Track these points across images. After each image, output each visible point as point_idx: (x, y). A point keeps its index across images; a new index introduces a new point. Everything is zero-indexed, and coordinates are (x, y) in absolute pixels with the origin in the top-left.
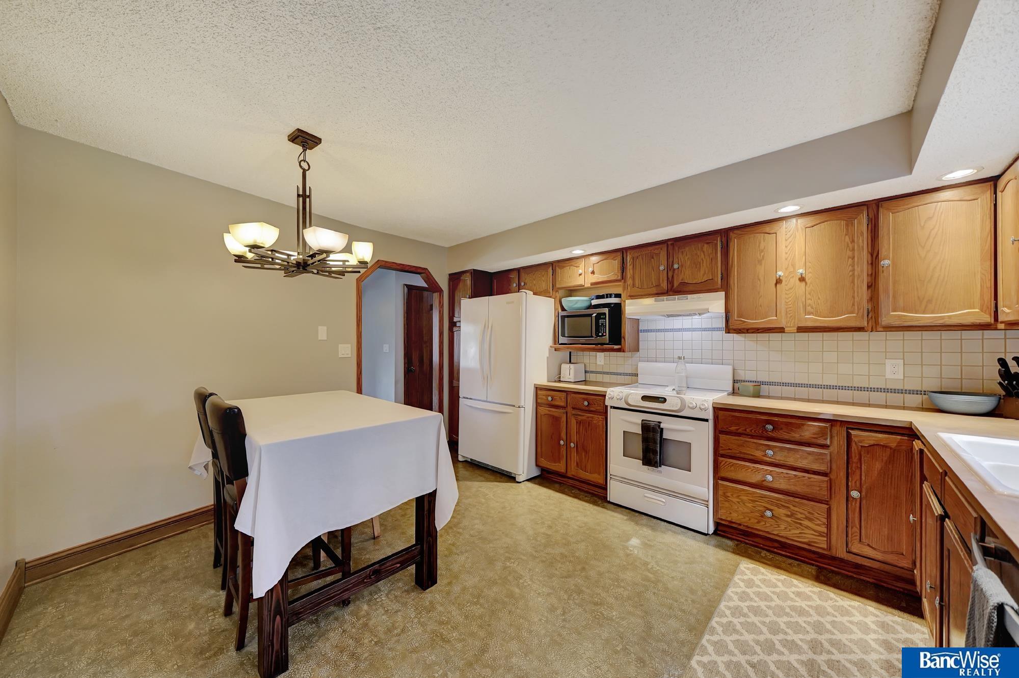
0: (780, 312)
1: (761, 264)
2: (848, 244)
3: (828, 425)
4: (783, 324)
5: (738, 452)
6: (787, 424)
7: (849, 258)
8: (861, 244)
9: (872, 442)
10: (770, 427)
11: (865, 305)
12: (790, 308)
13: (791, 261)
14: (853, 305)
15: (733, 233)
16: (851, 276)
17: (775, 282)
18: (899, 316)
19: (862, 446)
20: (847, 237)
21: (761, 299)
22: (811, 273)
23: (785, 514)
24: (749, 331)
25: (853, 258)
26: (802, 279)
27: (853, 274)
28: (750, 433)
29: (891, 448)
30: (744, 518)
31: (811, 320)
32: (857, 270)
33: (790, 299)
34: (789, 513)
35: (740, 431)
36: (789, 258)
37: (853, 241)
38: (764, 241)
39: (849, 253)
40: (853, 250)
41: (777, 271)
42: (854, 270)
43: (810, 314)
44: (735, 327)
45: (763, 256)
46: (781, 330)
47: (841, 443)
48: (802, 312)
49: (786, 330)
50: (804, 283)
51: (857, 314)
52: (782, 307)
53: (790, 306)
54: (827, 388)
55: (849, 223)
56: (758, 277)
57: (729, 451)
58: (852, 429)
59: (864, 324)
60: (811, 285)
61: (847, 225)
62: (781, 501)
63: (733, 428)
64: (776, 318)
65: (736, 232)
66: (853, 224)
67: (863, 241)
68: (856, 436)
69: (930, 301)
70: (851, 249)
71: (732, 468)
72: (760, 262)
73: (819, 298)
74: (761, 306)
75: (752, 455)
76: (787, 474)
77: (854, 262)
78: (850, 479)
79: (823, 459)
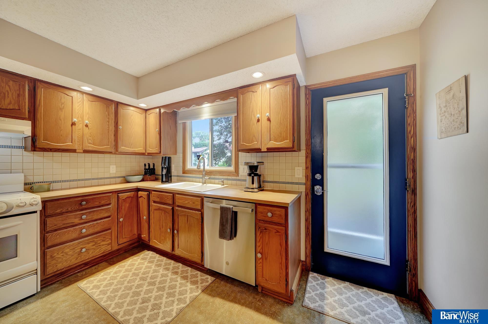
0: (75, 141)
1: (62, 111)
2: (107, 115)
3: (111, 194)
4: (76, 147)
5: (62, 225)
6: (93, 199)
7: (107, 121)
8: (112, 118)
9: (126, 197)
10: (84, 203)
11: (113, 143)
12: (79, 139)
13: (80, 115)
14: (109, 142)
15: (40, 83)
16: (108, 130)
17: (71, 124)
18: (124, 149)
19: (123, 199)
20: (106, 112)
21: (61, 131)
22: (91, 124)
23: (92, 246)
24: (52, 150)
25: (109, 122)
26: (87, 126)
27: (109, 129)
28: (71, 210)
29: (131, 197)
30: (67, 262)
31: (91, 147)
32: (110, 128)
33: (79, 135)
34: (94, 243)
35: (64, 211)
36: (79, 112)
37: (109, 115)
38: (64, 98)
39: (107, 120)
40: (109, 118)
41: (73, 118)
42: (109, 127)
43: (90, 144)
44: (41, 147)
45: (64, 107)
46: (74, 151)
47: (115, 200)
48: (86, 143)
49: (77, 151)
50: (87, 128)
51: (110, 146)
52: (75, 137)
53: (80, 138)
54: (87, 180)
55: (108, 107)
56: (60, 117)
57: (55, 226)
58: (119, 194)
59: (113, 151)
60: (91, 130)
61: (107, 107)
62: (90, 240)
63: (58, 211)
64: (72, 144)
65: (42, 84)
66: (109, 108)
67: (113, 116)
68: (121, 196)
69: (132, 144)
70: (108, 118)
71: (58, 236)
72: (61, 109)
73: (95, 137)
74: (62, 136)
75: (72, 223)
76: (93, 224)
77: (109, 124)
78: (119, 214)
79: (109, 210)
